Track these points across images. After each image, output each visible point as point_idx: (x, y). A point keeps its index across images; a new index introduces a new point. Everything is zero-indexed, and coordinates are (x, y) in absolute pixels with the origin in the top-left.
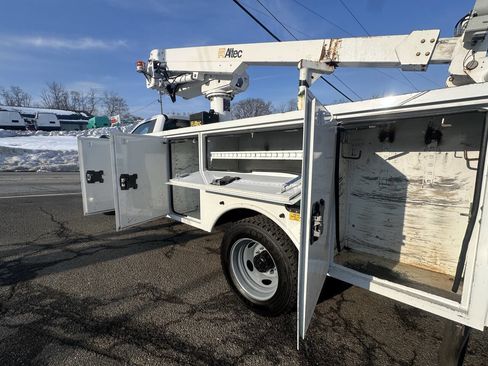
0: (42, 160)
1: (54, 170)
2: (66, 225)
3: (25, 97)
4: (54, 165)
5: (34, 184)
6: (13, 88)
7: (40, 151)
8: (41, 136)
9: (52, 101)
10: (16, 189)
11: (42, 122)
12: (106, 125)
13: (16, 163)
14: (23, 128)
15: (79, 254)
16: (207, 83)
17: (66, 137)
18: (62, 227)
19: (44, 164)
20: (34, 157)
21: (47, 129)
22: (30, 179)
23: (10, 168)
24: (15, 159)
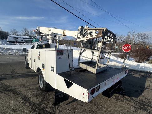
0: (17, 52)
1: (19, 55)
2: (14, 70)
3: (17, 32)
4: (20, 54)
5: (12, 59)
6: (14, 29)
7: (16, 49)
8: (18, 45)
9: (24, 33)
10: (7, 60)
11: (19, 40)
12: (38, 41)
13: (10, 53)
14: (14, 42)
15: (13, 77)
16: (48, 36)
17: (25, 45)
18: (13, 71)
19: (17, 53)
20: (15, 51)
21: (20, 43)
22: (12, 57)
23: (8, 54)
24: (10, 51)
